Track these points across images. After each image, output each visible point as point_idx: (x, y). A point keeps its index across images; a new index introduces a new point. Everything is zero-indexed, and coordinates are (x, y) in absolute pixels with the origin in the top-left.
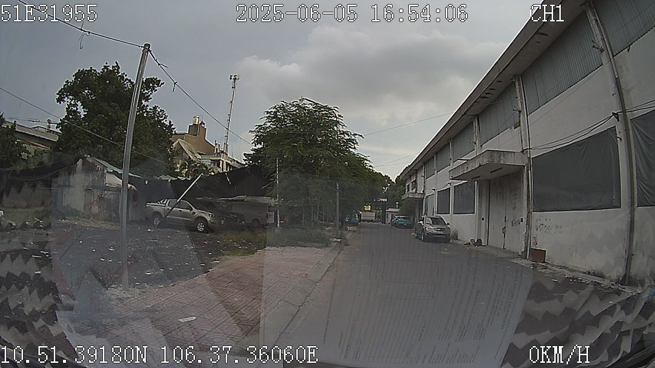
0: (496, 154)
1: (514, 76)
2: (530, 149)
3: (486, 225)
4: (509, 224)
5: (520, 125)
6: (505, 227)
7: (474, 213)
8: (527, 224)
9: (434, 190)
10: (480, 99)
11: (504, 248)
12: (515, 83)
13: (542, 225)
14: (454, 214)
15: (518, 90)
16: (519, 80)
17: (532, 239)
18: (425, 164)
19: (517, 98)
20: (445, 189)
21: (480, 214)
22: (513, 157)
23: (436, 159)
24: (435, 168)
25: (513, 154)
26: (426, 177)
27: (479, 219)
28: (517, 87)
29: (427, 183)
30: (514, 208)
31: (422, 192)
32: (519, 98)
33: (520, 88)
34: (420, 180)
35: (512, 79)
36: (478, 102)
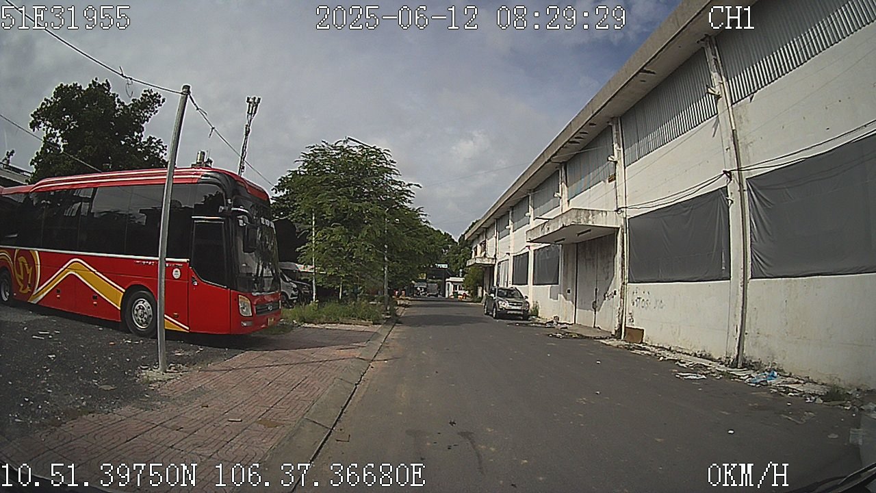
0: (583, 214)
1: (613, 118)
2: (626, 207)
4: (601, 298)
5: (615, 179)
6: (595, 302)
7: (558, 284)
8: (621, 298)
9: (509, 254)
10: (568, 144)
11: (594, 326)
12: (611, 126)
13: (640, 298)
14: (533, 285)
15: (615, 135)
16: (618, 124)
18: (497, 219)
19: (613, 145)
20: (522, 253)
21: (565, 285)
22: (604, 217)
23: (512, 216)
24: (511, 226)
25: (604, 214)
26: (498, 238)
27: (564, 291)
28: (614, 131)
29: (499, 245)
30: (607, 278)
31: (493, 257)
32: (616, 146)
34: (491, 242)
35: (608, 122)
36: (566, 147)
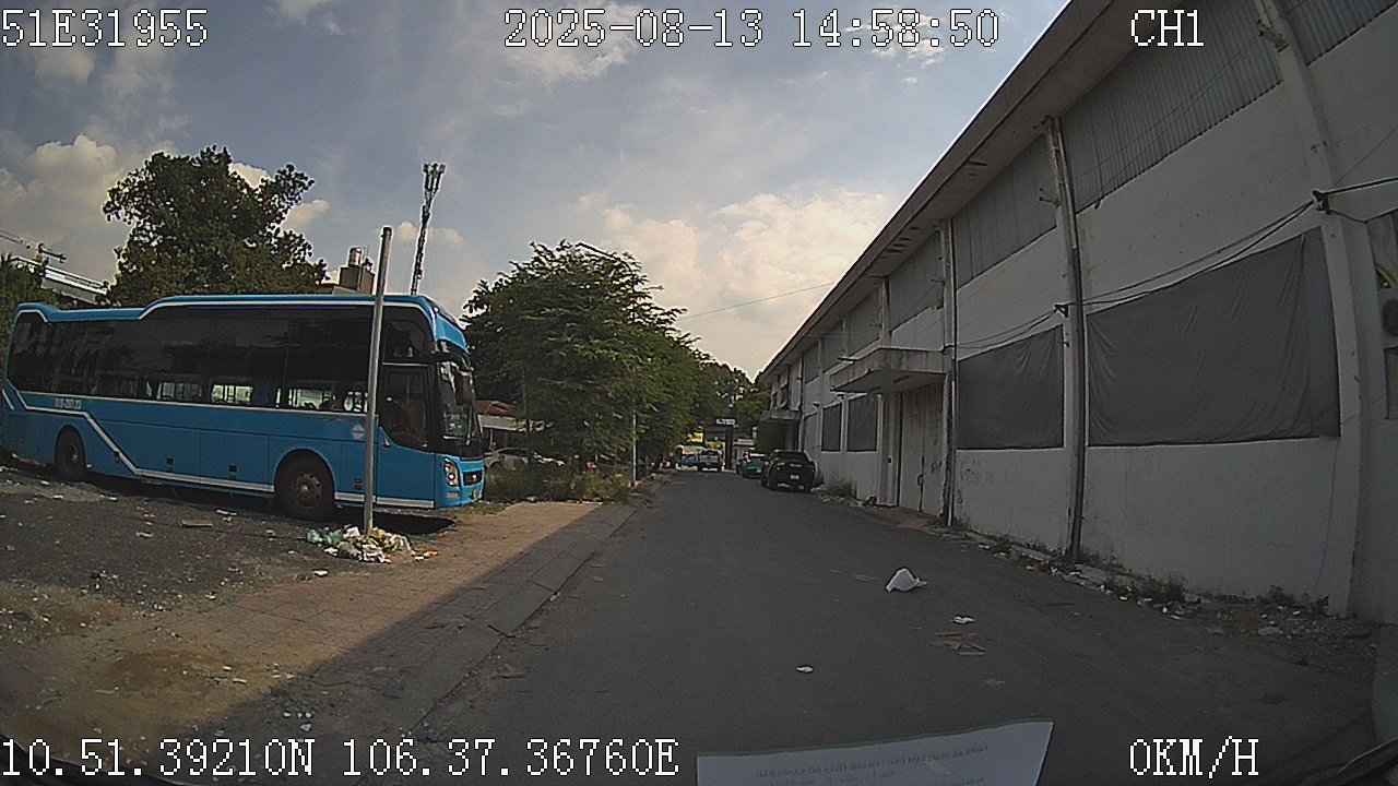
0: (893, 355)
1: (940, 221)
2: (955, 346)
3: (894, 471)
4: (928, 469)
5: (942, 306)
6: (922, 475)
7: (875, 450)
8: (947, 469)
9: (817, 405)
10: (885, 254)
11: (921, 510)
12: (938, 232)
13: (969, 470)
14: (848, 450)
15: (943, 246)
16: (947, 229)
17: (956, 493)
18: (803, 354)
19: (940, 259)
20: (834, 404)
21: (885, 453)
22: (924, 360)
23: (823, 346)
24: (820, 364)
25: (924, 355)
26: (804, 380)
27: (883, 460)
28: (943, 240)
29: (807, 392)
30: (935, 444)
31: (797, 409)
32: (943, 260)
33: (947, 243)
34: (796, 386)
35: (934, 227)
36: (884, 258)
